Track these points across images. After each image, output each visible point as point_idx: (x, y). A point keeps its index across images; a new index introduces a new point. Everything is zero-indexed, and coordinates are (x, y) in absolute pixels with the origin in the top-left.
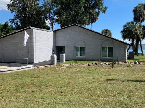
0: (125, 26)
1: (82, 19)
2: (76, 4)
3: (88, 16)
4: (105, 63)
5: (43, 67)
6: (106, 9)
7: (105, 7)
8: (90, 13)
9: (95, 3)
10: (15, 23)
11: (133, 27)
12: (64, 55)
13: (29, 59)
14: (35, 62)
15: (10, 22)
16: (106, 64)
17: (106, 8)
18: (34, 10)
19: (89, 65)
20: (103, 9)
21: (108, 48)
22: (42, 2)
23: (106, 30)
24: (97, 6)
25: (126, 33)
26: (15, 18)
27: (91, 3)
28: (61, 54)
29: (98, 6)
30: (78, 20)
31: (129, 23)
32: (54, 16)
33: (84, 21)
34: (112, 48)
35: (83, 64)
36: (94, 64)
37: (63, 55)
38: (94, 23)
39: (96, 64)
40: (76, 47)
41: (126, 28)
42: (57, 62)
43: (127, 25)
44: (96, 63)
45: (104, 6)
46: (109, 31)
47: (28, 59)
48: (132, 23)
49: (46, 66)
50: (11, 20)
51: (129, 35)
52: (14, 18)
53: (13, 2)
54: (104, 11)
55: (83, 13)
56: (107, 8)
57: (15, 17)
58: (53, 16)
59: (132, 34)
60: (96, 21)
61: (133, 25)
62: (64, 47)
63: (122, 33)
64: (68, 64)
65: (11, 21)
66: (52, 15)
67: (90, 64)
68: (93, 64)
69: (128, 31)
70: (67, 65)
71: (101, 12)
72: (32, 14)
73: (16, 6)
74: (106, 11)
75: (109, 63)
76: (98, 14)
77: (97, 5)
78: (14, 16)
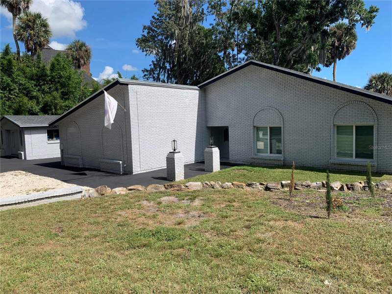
1: (304, 51)
5: (119, 190)
6: (374, 14)
7: (371, 8)
10: (154, 77)
12: (216, 150)
13: (123, 164)
14: (138, 170)
15: (145, 76)
18: (190, 43)
19: (267, 189)
23: (382, 76)
26: (154, 67)
28: (206, 150)
32: (239, 51)
34: (371, 127)
35: (249, 185)
36: (287, 186)
37: (211, 153)
38: (343, 58)
39: (294, 185)
40: (258, 128)
45: (367, 8)
47: (121, 162)
49: (130, 190)
50: (147, 71)
53: (148, 33)
54: (368, 21)
56: (377, 11)
58: (235, 52)
60: (348, 52)
64: (200, 183)
65: (146, 73)
67: (270, 185)
68: (283, 186)
70: (196, 186)
71: (358, 25)
74: (374, 20)
78: (152, 63)
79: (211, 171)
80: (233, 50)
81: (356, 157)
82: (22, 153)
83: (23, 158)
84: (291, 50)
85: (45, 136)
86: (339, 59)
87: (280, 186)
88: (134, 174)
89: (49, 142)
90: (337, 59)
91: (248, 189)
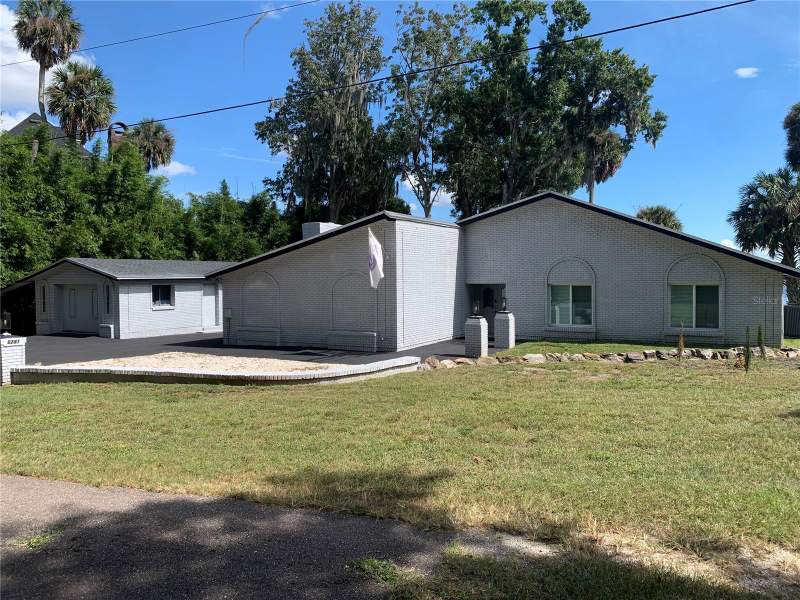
0: (752, 190)
1: (556, 168)
2: (530, 109)
3: (582, 155)
4: (698, 352)
5: (448, 363)
6: (662, 123)
7: (657, 113)
8: (591, 143)
9: (612, 99)
10: (283, 195)
11: (788, 194)
12: (511, 317)
14: (401, 346)
16: (703, 357)
17: (659, 118)
18: (360, 139)
19: (628, 360)
20: (647, 123)
21: (698, 288)
22: (387, 108)
23: (656, 212)
24: (623, 113)
25: (755, 222)
26: (285, 177)
27: (596, 100)
28: (498, 316)
29: (628, 113)
30: (537, 171)
31: (771, 179)
32: (436, 160)
33: (565, 177)
34: (716, 288)
35: (604, 357)
36: (652, 356)
37: (508, 321)
38: (604, 180)
39: (658, 355)
40: (553, 289)
41: (752, 202)
42: (489, 347)
43: (760, 185)
44: (658, 352)
45: (652, 112)
46: (671, 214)
47: (375, 335)
48: (785, 176)
49: (459, 363)
51: (769, 231)
52: (282, 176)
53: (277, 115)
54: (653, 134)
55: (559, 144)
56: (664, 119)
57: (286, 172)
58: (430, 160)
59: (786, 225)
60: (611, 173)
61: (785, 186)
62: (503, 286)
63: (734, 223)
64: (541, 355)
65: (269, 186)
66: (426, 157)
67: (631, 356)
68: (646, 356)
69: (765, 213)
71: (640, 138)
72: (350, 158)
73: (290, 128)
74: (663, 133)
75: (716, 351)
76: (626, 146)
77: (621, 107)
78: (282, 169)
79: (507, 347)
80: (426, 156)
81: (697, 326)
82: (112, 326)
83: (113, 336)
84: (536, 165)
85: (149, 296)
86: (598, 182)
87: (643, 357)
88: (398, 350)
89: (157, 307)
90: (595, 183)
91: (605, 361)
